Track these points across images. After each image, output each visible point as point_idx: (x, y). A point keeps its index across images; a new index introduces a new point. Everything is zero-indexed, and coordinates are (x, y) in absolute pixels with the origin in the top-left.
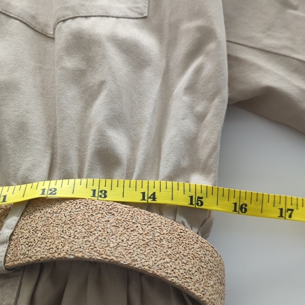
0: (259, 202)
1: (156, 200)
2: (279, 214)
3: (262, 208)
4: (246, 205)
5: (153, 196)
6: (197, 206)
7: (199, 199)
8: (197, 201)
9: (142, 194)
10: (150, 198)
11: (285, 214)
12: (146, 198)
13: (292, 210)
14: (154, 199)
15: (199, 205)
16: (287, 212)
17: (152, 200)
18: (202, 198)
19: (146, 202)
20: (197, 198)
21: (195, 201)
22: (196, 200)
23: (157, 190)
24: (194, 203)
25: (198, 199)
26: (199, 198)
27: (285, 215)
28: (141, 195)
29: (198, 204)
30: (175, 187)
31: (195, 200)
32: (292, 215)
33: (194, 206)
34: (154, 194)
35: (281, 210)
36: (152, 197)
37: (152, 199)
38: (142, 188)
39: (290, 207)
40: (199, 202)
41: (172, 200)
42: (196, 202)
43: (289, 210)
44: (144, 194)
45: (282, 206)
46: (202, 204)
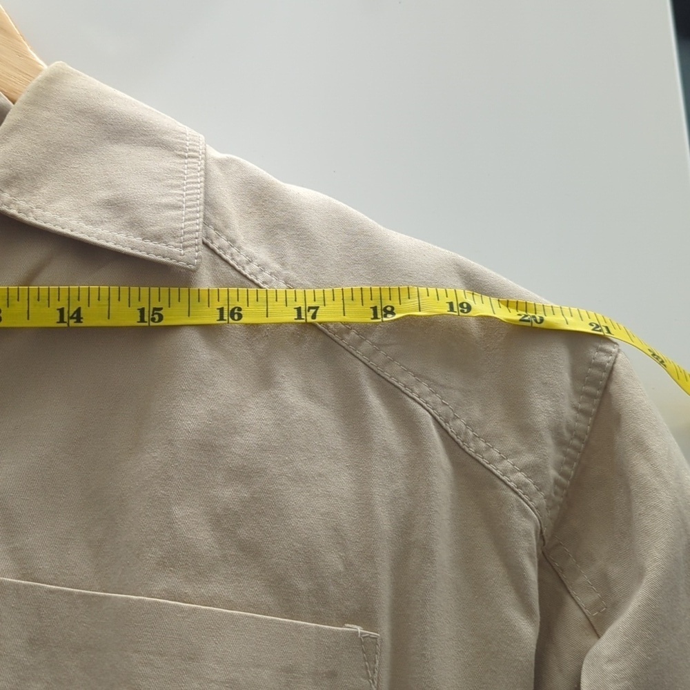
0: (262, 302)
1: (82, 320)
2: (296, 315)
3: (267, 310)
4: (240, 309)
5: (77, 316)
6: (152, 324)
7: (155, 312)
8: (153, 315)
9: (58, 311)
10: (72, 318)
11: (306, 314)
12: (66, 319)
13: (317, 308)
14: (79, 319)
15: (156, 320)
16: (309, 311)
17: (75, 322)
18: (161, 309)
19: (65, 325)
20: (151, 310)
21: (149, 317)
22: (151, 313)
23: (83, 304)
24: (146, 319)
25: (153, 312)
26: (155, 309)
27: (306, 316)
28: (58, 314)
29: (153, 320)
30: (114, 296)
31: (149, 314)
32: (317, 314)
33: (147, 324)
34: (78, 311)
35: (299, 309)
36: (75, 316)
37: (75, 320)
38: (59, 300)
39: (314, 304)
40: (157, 317)
41: (109, 318)
42: (151, 317)
43: (310, 308)
44: (61, 310)
45: (300, 304)
46: (161, 318)
